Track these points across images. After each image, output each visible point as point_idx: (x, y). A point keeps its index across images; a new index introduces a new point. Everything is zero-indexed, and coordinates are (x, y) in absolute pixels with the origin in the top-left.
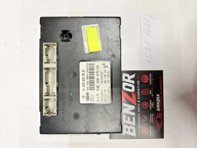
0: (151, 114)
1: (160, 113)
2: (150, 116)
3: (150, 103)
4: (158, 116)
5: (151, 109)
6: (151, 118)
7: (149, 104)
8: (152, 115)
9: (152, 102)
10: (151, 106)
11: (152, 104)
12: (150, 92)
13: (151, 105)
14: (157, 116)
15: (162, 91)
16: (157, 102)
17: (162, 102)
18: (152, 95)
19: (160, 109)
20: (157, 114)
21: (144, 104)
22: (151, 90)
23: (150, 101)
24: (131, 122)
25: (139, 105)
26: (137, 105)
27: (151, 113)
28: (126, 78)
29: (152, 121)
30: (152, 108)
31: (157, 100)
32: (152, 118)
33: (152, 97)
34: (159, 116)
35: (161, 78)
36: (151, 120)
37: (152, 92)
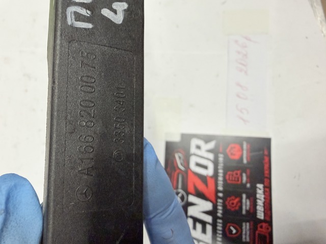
0: (244, 224)
1: (264, 225)
2: (244, 227)
3: (244, 201)
4: (261, 229)
5: (244, 212)
6: (244, 232)
7: (241, 201)
8: (246, 227)
9: (247, 197)
10: (244, 207)
11: (248, 203)
12: (244, 179)
13: (246, 205)
14: (259, 229)
15: (270, 179)
16: (258, 201)
17: (268, 201)
18: (248, 185)
19: (265, 216)
20: (259, 226)
21: (230, 201)
22: (246, 173)
23: (244, 196)
24: (203, 235)
25: (220, 203)
26: (217, 202)
27: (246, 221)
28: (198, 147)
29: (246, 237)
30: (247, 211)
31: (258, 196)
32: (248, 233)
33: (248, 189)
34: (264, 230)
35: (266, 153)
36: (244, 237)
37: (247, 177)
